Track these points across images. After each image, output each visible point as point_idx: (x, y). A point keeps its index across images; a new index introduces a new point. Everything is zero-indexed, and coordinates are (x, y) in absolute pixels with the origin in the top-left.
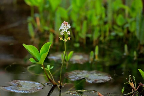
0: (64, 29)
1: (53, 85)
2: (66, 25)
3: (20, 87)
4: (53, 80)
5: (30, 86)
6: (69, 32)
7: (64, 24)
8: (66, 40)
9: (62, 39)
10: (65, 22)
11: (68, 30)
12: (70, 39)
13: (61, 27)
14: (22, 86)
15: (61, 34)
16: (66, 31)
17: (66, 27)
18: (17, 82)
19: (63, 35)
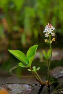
0: (48, 31)
1: (41, 85)
2: (50, 27)
3: (10, 91)
4: (40, 80)
5: (20, 89)
6: (53, 33)
7: (48, 27)
8: (51, 42)
9: (47, 41)
10: (48, 24)
11: (52, 32)
12: (54, 40)
13: (45, 30)
14: (12, 90)
15: (46, 36)
16: (51, 33)
17: (50, 29)
18: (6, 87)
19: (48, 37)
